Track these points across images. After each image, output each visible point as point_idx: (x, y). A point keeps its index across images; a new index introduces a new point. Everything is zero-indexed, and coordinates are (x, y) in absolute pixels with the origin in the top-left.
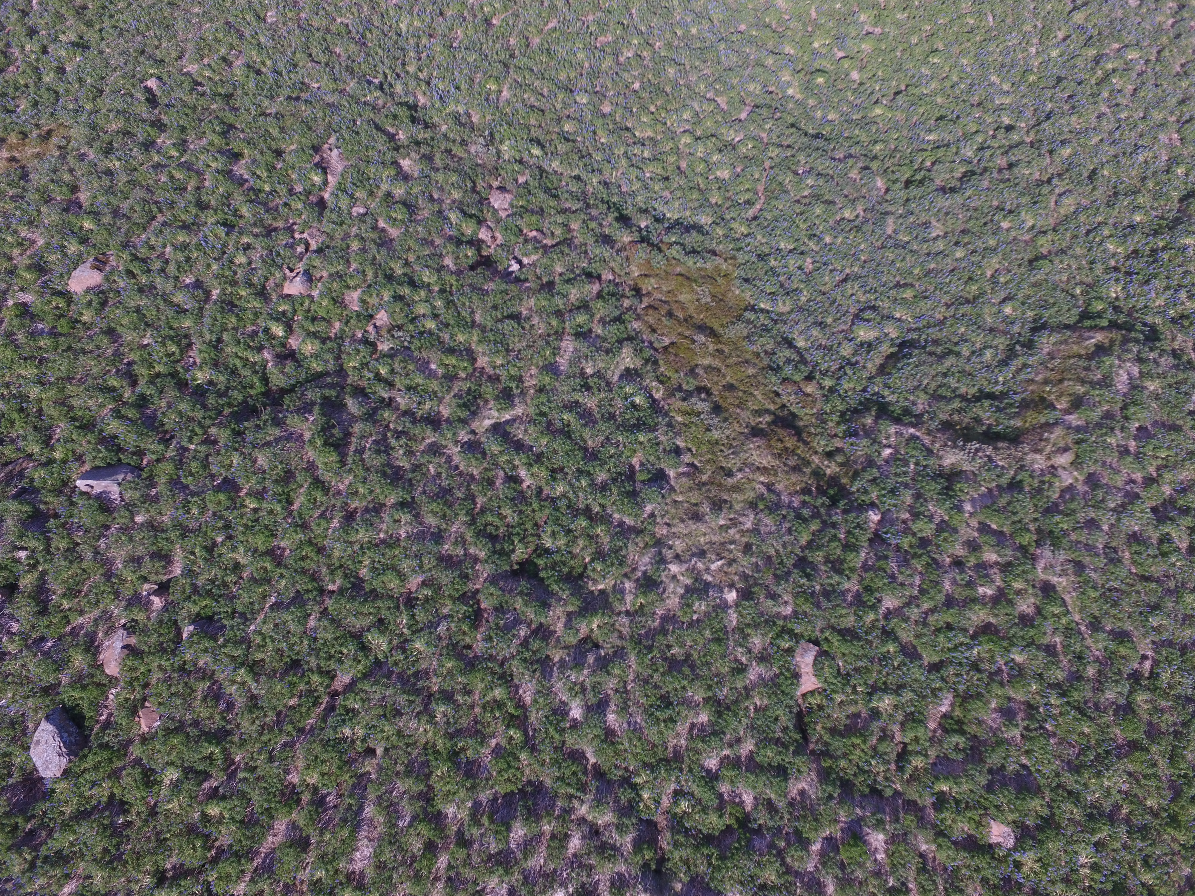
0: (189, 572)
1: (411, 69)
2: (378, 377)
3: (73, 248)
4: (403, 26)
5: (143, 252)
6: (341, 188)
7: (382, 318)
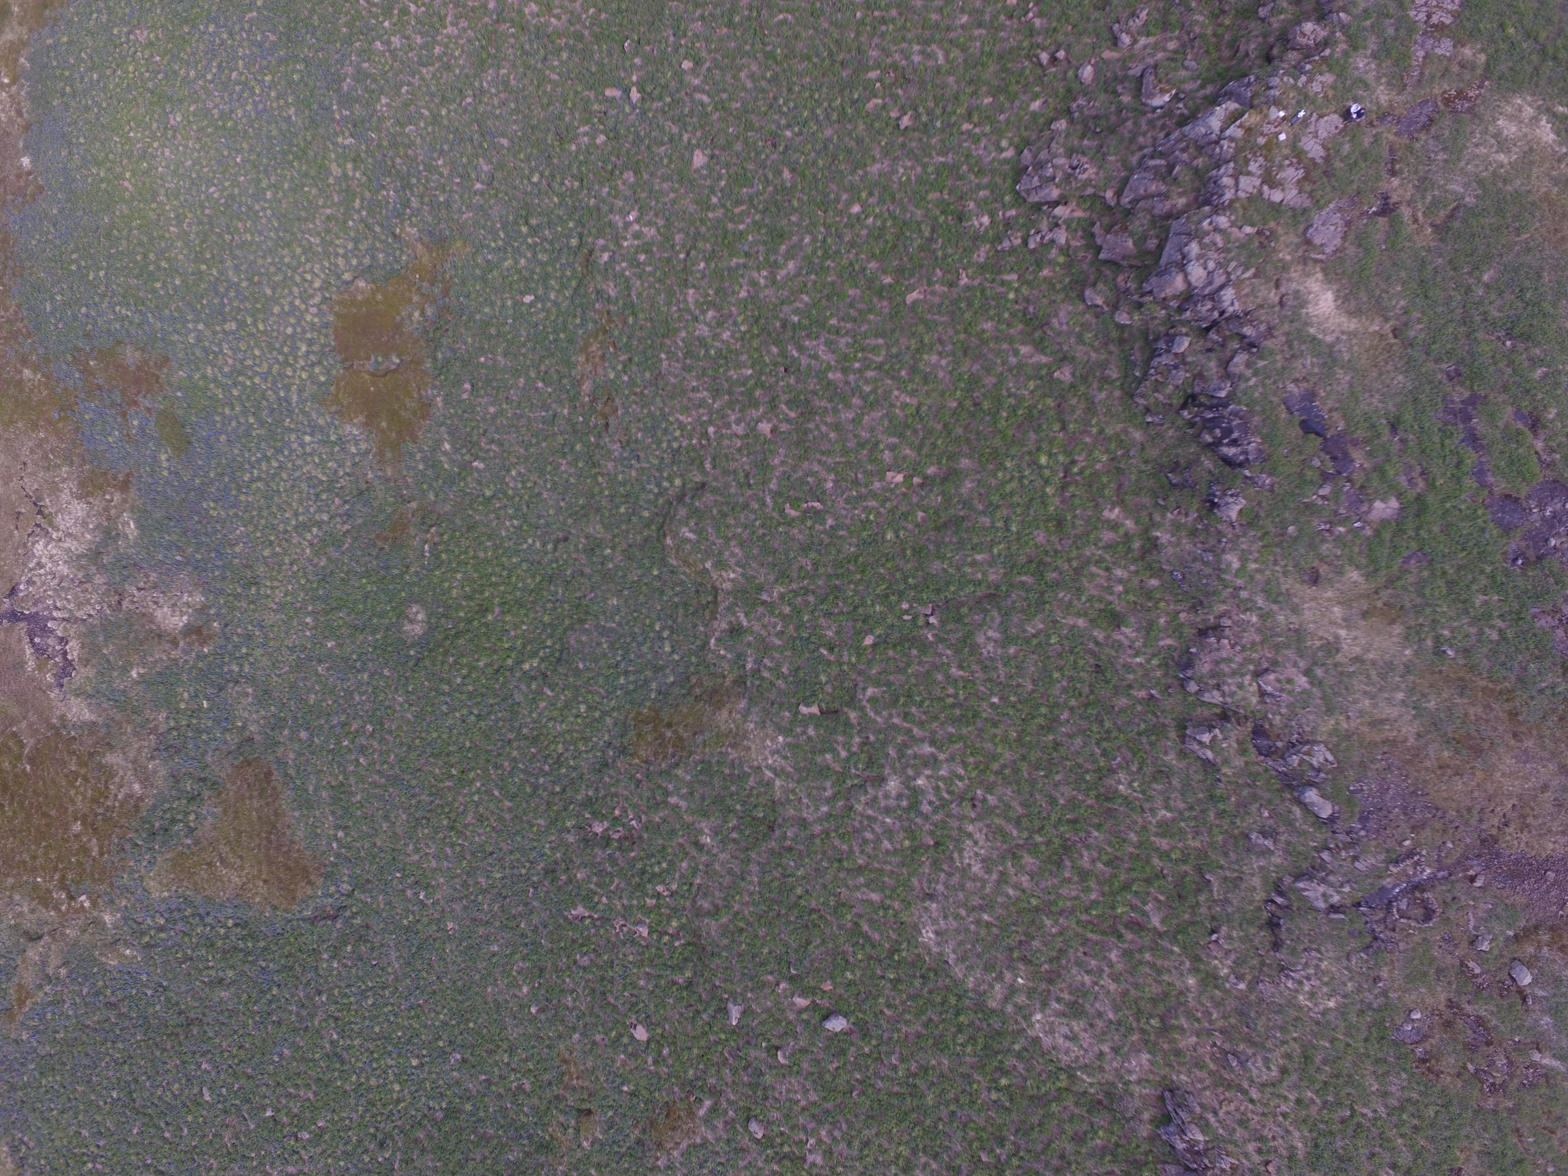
0: (771, 973)
1: (524, 871)
2: (689, 890)
3: (625, 1040)
4: (498, 875)
5: (627, 1006)
6: (593, 908)
7: (660, 888)
